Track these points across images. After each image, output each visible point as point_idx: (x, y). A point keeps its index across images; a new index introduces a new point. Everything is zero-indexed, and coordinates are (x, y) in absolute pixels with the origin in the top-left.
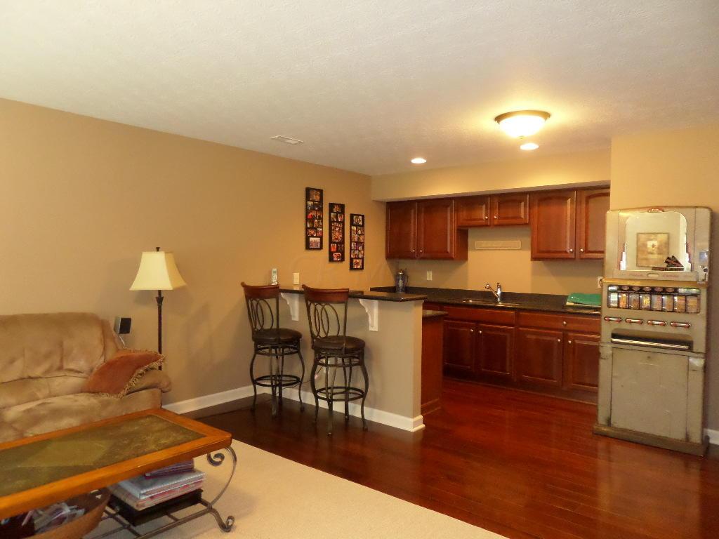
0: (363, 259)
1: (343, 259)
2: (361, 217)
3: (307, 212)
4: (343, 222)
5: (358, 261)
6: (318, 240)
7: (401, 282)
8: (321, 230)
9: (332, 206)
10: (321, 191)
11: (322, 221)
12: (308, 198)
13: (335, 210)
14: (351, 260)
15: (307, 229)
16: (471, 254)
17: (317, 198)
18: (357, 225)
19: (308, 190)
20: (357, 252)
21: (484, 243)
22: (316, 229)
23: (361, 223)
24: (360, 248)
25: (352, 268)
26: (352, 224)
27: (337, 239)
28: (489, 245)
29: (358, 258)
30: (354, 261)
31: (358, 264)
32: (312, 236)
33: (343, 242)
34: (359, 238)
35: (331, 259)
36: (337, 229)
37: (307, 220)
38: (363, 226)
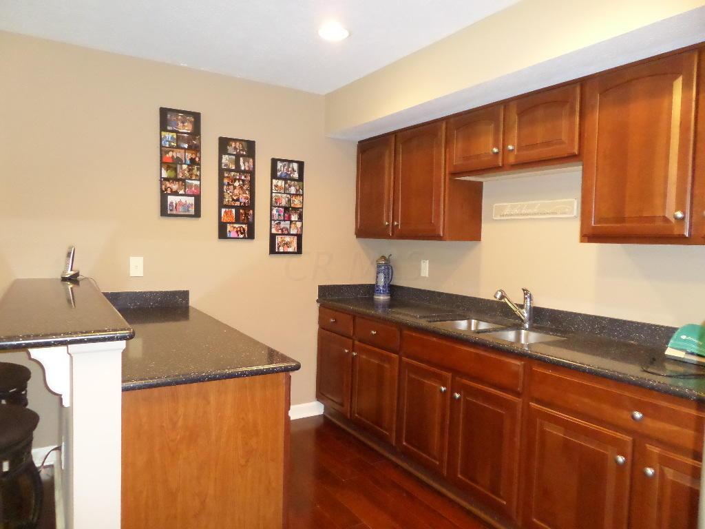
0: (299, 237)
1: (250, 235)
2: (295, 166)
3: (163, 151)
4: (252, 173)
5: (287, 239)
6: (191, 200)
7: (382, 276)
8: (198, 183)
9: (224, 143)
10: (197, 117)
11: (199, 169)
12: (164, 126)
13: (230, 149)
14: (273, 237)
15: (163, 180)
16: (486, 228)
17: (186, 128)
18: (286, 178)
19: (164, 112)
20: (285, 224)
21: (508, 207)
22: (183, 180)
23: (296, 175)
24: (294, 217)
25: (273, 251)
26: (274, 175)
27: (238, 200)
28: (516, 211)
29: (289, 234)
30: (278, 239)
31: (288, 244)
32: (175, 193)
33: (250, 206)
34: (289, 200)
35: (223, 234)
36: (237, 184)
37: (163, 163)
38: (301, 179)
